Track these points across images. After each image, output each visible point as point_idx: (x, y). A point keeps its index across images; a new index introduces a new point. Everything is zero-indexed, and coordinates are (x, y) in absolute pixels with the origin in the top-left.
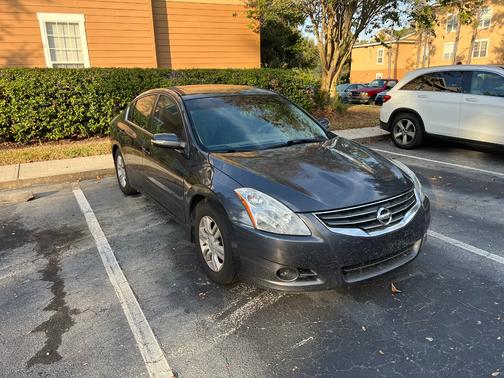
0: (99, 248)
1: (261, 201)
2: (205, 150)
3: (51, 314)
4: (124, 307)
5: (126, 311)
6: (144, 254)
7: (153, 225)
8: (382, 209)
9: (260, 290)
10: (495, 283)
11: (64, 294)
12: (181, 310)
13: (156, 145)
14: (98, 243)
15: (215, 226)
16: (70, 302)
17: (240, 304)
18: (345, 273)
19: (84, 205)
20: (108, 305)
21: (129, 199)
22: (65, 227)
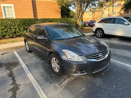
0: (23, 67)
1: (69, 53)
2: (52, 40)
3: (13, 86)
4: (33, 83)
6: (36, 68)
7: (38, 60)
9: (69, 76)
10: (128, 71)
11: (15, 81)
12: (49, 83)
14: (23, 66)
15: (57, 60)
16: (18, 82)
17: (65, 80)
18: (92, 71)
19: (17, 56)
20: (28, 83)
21: (30, 54)
22: (13, 62)
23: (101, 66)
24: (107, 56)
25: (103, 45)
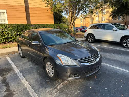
0: (17, 73)
1: (63, 57)
2: (47, 45)
3: (6, 93)
4: (28, 89)
5: (28, 90)
6: (30, 74)
7: (31, 66)
8: (92, 58)
9: (64, 80)
10: (117, 74)
11: (9, 87)
12: (44, 88)
13: (33, 44)
14: (16, 72)
15: (51, 65)
16: (12, 88)
17: (59, 85)
18: (85, 74)
19: (10, 61)
20: (23, 89)
21: (23, 59)
22: (6, 68)
23: (93, 69)
24: (98, 60)
25: (94, 49)
